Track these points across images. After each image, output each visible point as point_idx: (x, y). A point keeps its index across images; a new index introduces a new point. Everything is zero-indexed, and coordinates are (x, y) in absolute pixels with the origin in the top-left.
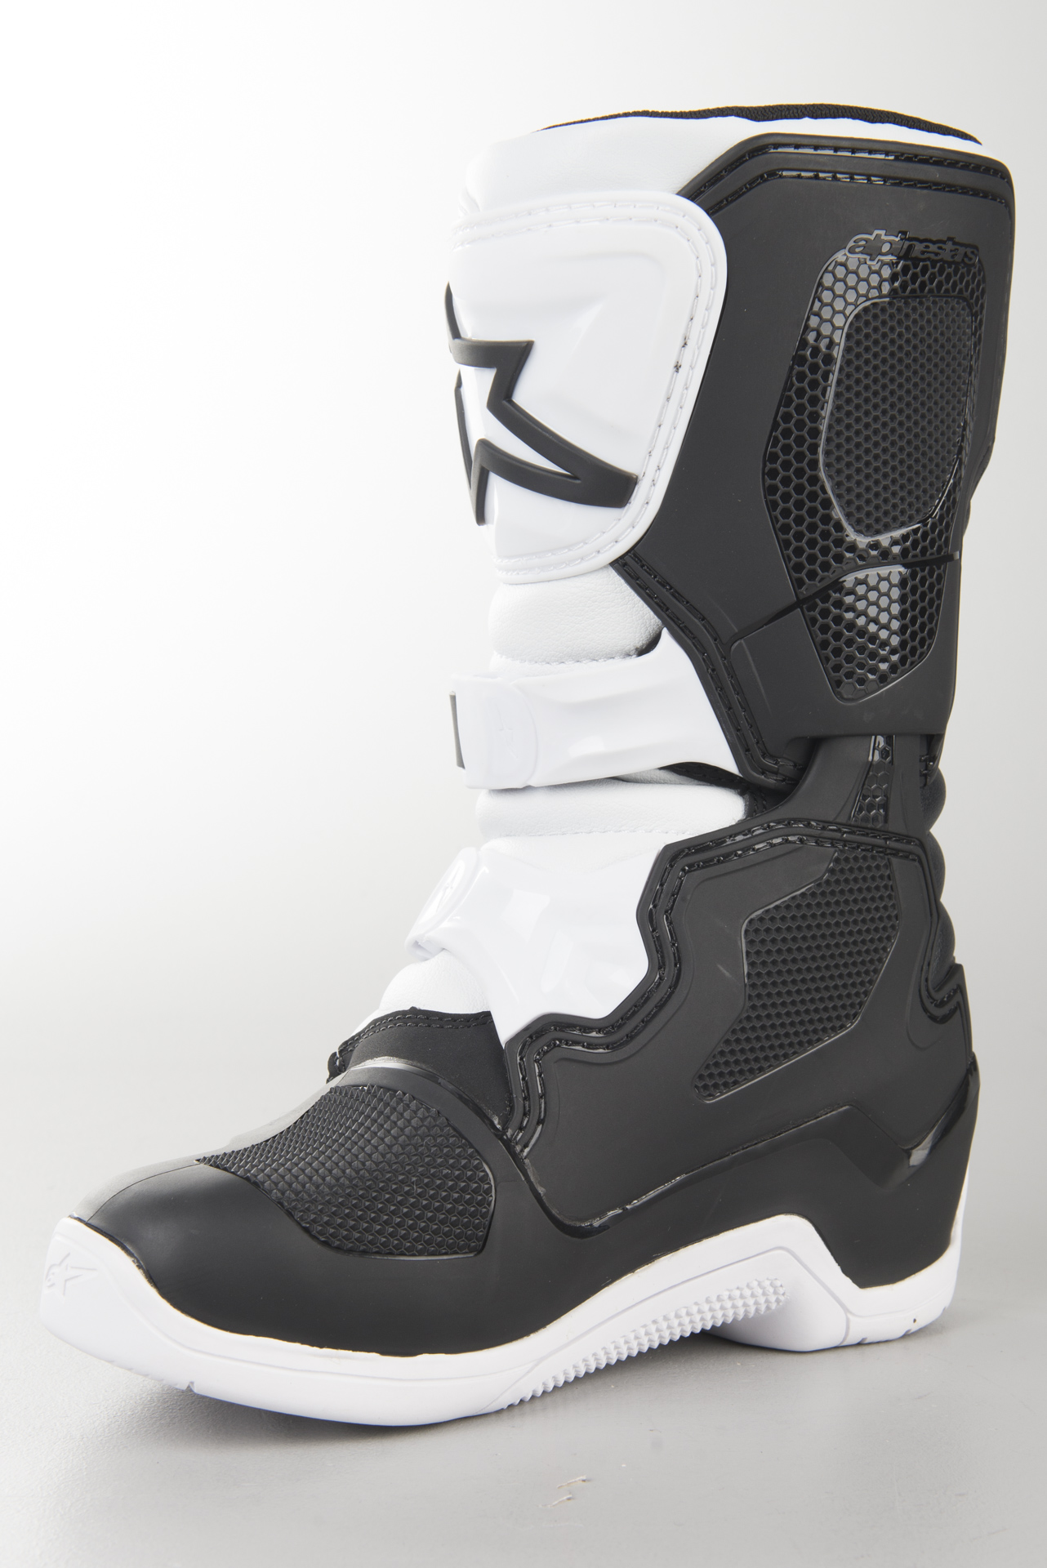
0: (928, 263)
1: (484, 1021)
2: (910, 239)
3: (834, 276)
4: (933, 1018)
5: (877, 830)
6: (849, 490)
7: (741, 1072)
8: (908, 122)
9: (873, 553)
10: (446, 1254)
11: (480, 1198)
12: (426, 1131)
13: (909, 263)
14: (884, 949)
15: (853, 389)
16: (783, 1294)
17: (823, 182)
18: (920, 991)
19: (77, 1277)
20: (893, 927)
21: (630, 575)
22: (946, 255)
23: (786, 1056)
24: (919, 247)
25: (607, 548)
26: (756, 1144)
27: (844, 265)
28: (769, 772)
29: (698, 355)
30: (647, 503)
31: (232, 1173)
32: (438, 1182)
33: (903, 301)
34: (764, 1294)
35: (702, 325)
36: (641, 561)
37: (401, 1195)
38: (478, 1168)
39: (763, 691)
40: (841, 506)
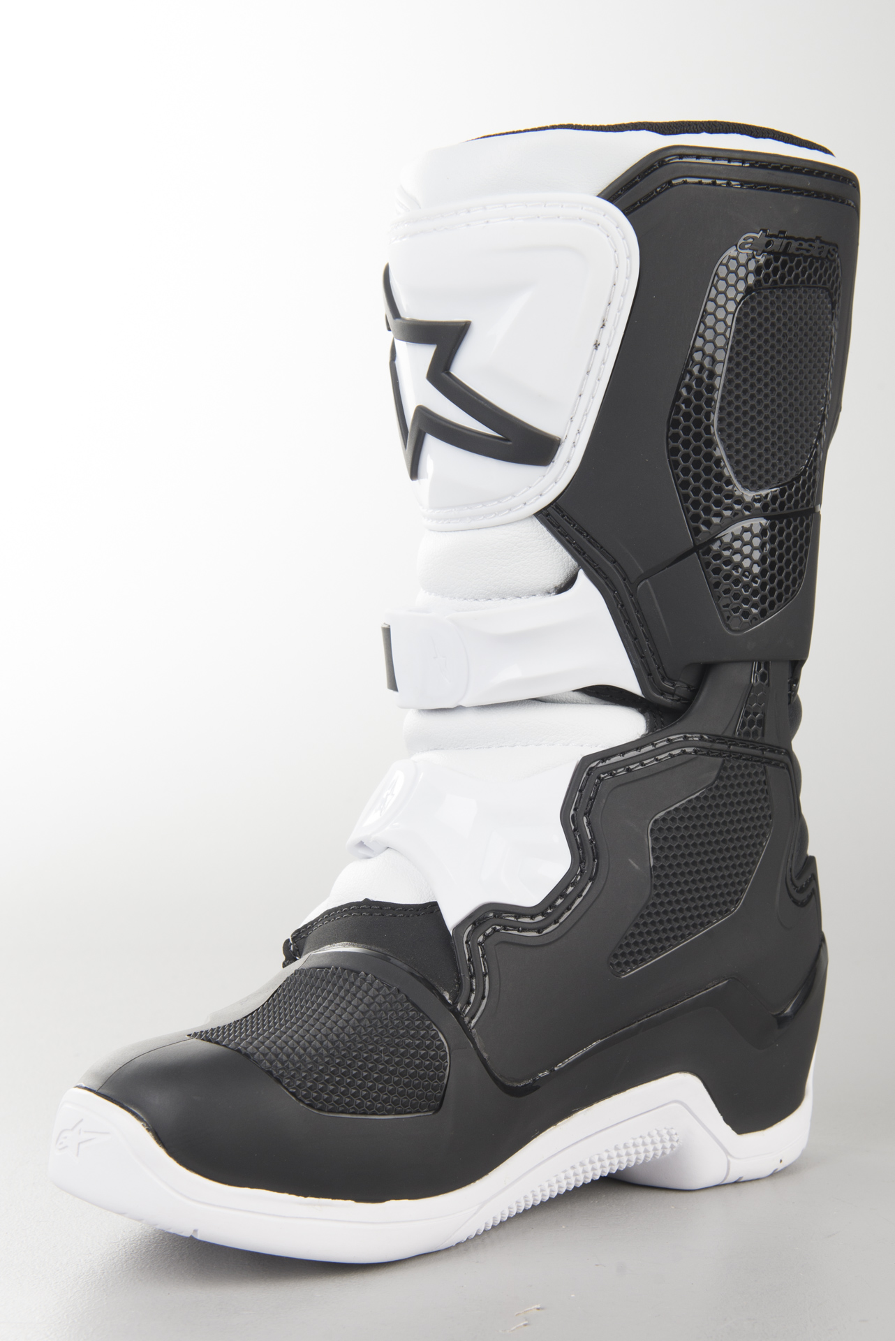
0: (801, 258)
1: (432, 909)
2: (788, 238)
3: (728, 268)
4: (795, 902)
5: (756, 742)
6: (738, 452)
7: (647, 951)
8: (784, 137)
9: (758, 505)
10: (410, 1113)
11: (437, 1063)
12: (389, 1006)
13: (787, 258)
14: (761, 844)
15: (741, 365)
16: (677, 1141)
17: (719, 188)
18: (786, 879)
19: (90, 1140)
20: (767, 825)
21: (552, 523)
22: (815, 252)
23: (683, 937)
24: (795, 244)
25: (533, 500)
26: (657, 1012)
27: (735, 259)
28: (667, 693)
29: (614, 336)
30: (568, 462)
31: (224, 1046)
32: (402, 1050)
33: (781, 290)
34: (662, 1141)
35: (618, 309)
36: (562, 512)
37: (372, 1063)
38: (435, 1037)
39: (664, 624)
40: (731, 466)
